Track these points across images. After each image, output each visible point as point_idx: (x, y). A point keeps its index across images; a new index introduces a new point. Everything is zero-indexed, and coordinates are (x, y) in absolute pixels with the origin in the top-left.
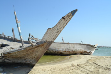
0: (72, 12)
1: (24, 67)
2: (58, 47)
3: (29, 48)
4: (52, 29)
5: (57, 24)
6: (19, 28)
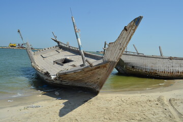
3: (88, 69)
4: (113, 44)
5: (119, 38)
6: (79, 39)
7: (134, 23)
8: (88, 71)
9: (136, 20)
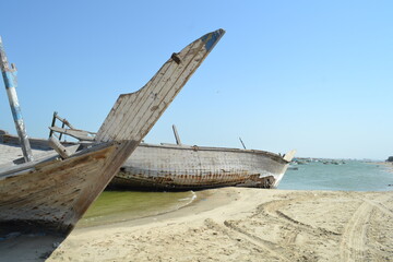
0: (204, 38)
1: (32, 235)
2: (160, 163)
3: (52, 166)
4: (133, 97)
5: (152, 80)
6: (13, 91)
7: (201, 45)
8: (51, 172)
9: (210, 38)
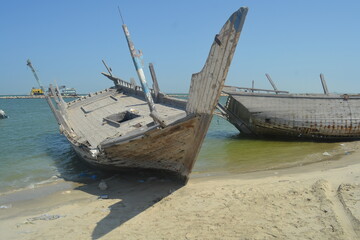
0: (231, 18)
2: (305, 113)
3: (156, 133)
4: (200, 76)
5: (207, 61)
7: (231, 25)
8: (158, 137)
9: (236, 18)
